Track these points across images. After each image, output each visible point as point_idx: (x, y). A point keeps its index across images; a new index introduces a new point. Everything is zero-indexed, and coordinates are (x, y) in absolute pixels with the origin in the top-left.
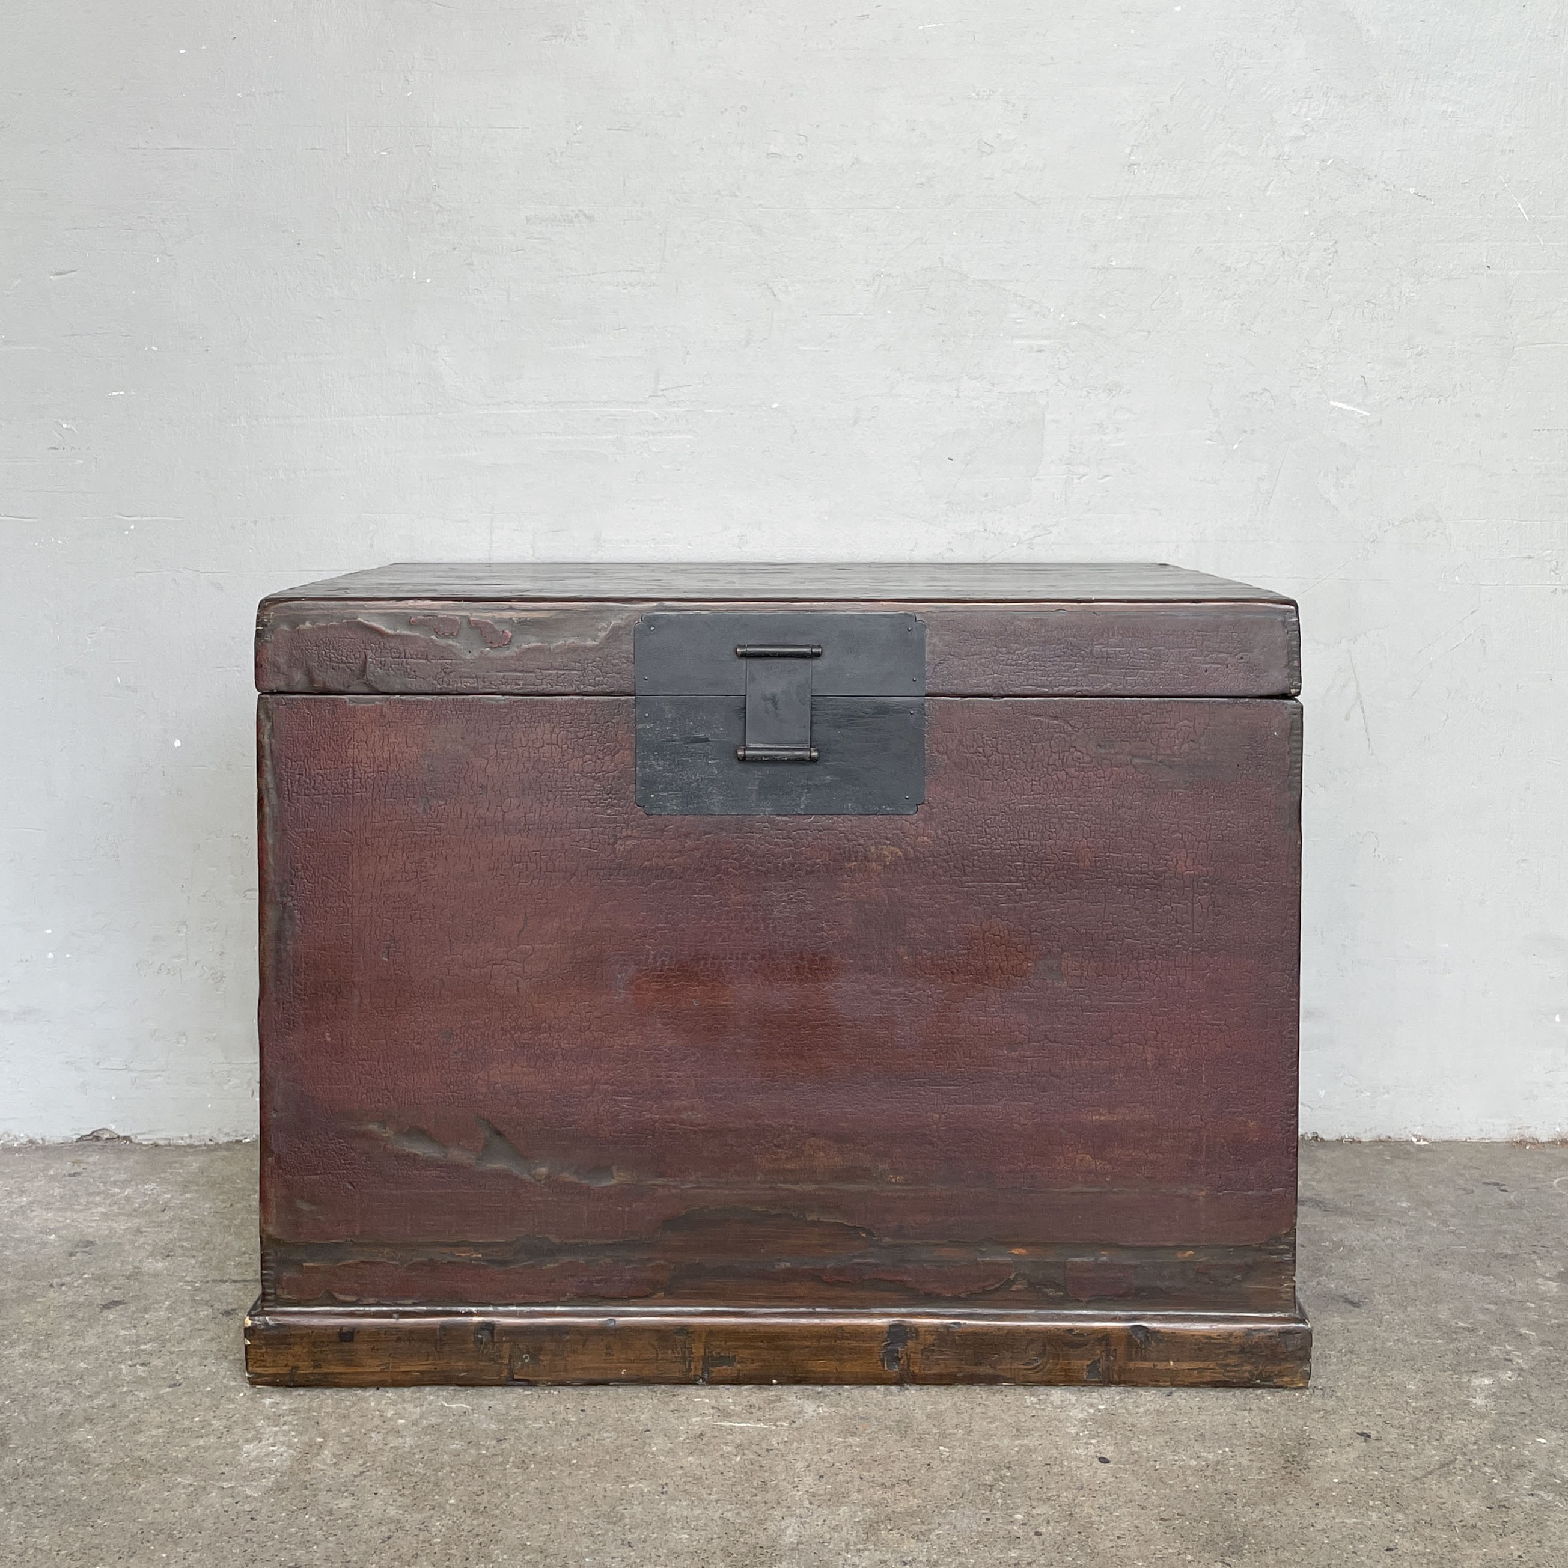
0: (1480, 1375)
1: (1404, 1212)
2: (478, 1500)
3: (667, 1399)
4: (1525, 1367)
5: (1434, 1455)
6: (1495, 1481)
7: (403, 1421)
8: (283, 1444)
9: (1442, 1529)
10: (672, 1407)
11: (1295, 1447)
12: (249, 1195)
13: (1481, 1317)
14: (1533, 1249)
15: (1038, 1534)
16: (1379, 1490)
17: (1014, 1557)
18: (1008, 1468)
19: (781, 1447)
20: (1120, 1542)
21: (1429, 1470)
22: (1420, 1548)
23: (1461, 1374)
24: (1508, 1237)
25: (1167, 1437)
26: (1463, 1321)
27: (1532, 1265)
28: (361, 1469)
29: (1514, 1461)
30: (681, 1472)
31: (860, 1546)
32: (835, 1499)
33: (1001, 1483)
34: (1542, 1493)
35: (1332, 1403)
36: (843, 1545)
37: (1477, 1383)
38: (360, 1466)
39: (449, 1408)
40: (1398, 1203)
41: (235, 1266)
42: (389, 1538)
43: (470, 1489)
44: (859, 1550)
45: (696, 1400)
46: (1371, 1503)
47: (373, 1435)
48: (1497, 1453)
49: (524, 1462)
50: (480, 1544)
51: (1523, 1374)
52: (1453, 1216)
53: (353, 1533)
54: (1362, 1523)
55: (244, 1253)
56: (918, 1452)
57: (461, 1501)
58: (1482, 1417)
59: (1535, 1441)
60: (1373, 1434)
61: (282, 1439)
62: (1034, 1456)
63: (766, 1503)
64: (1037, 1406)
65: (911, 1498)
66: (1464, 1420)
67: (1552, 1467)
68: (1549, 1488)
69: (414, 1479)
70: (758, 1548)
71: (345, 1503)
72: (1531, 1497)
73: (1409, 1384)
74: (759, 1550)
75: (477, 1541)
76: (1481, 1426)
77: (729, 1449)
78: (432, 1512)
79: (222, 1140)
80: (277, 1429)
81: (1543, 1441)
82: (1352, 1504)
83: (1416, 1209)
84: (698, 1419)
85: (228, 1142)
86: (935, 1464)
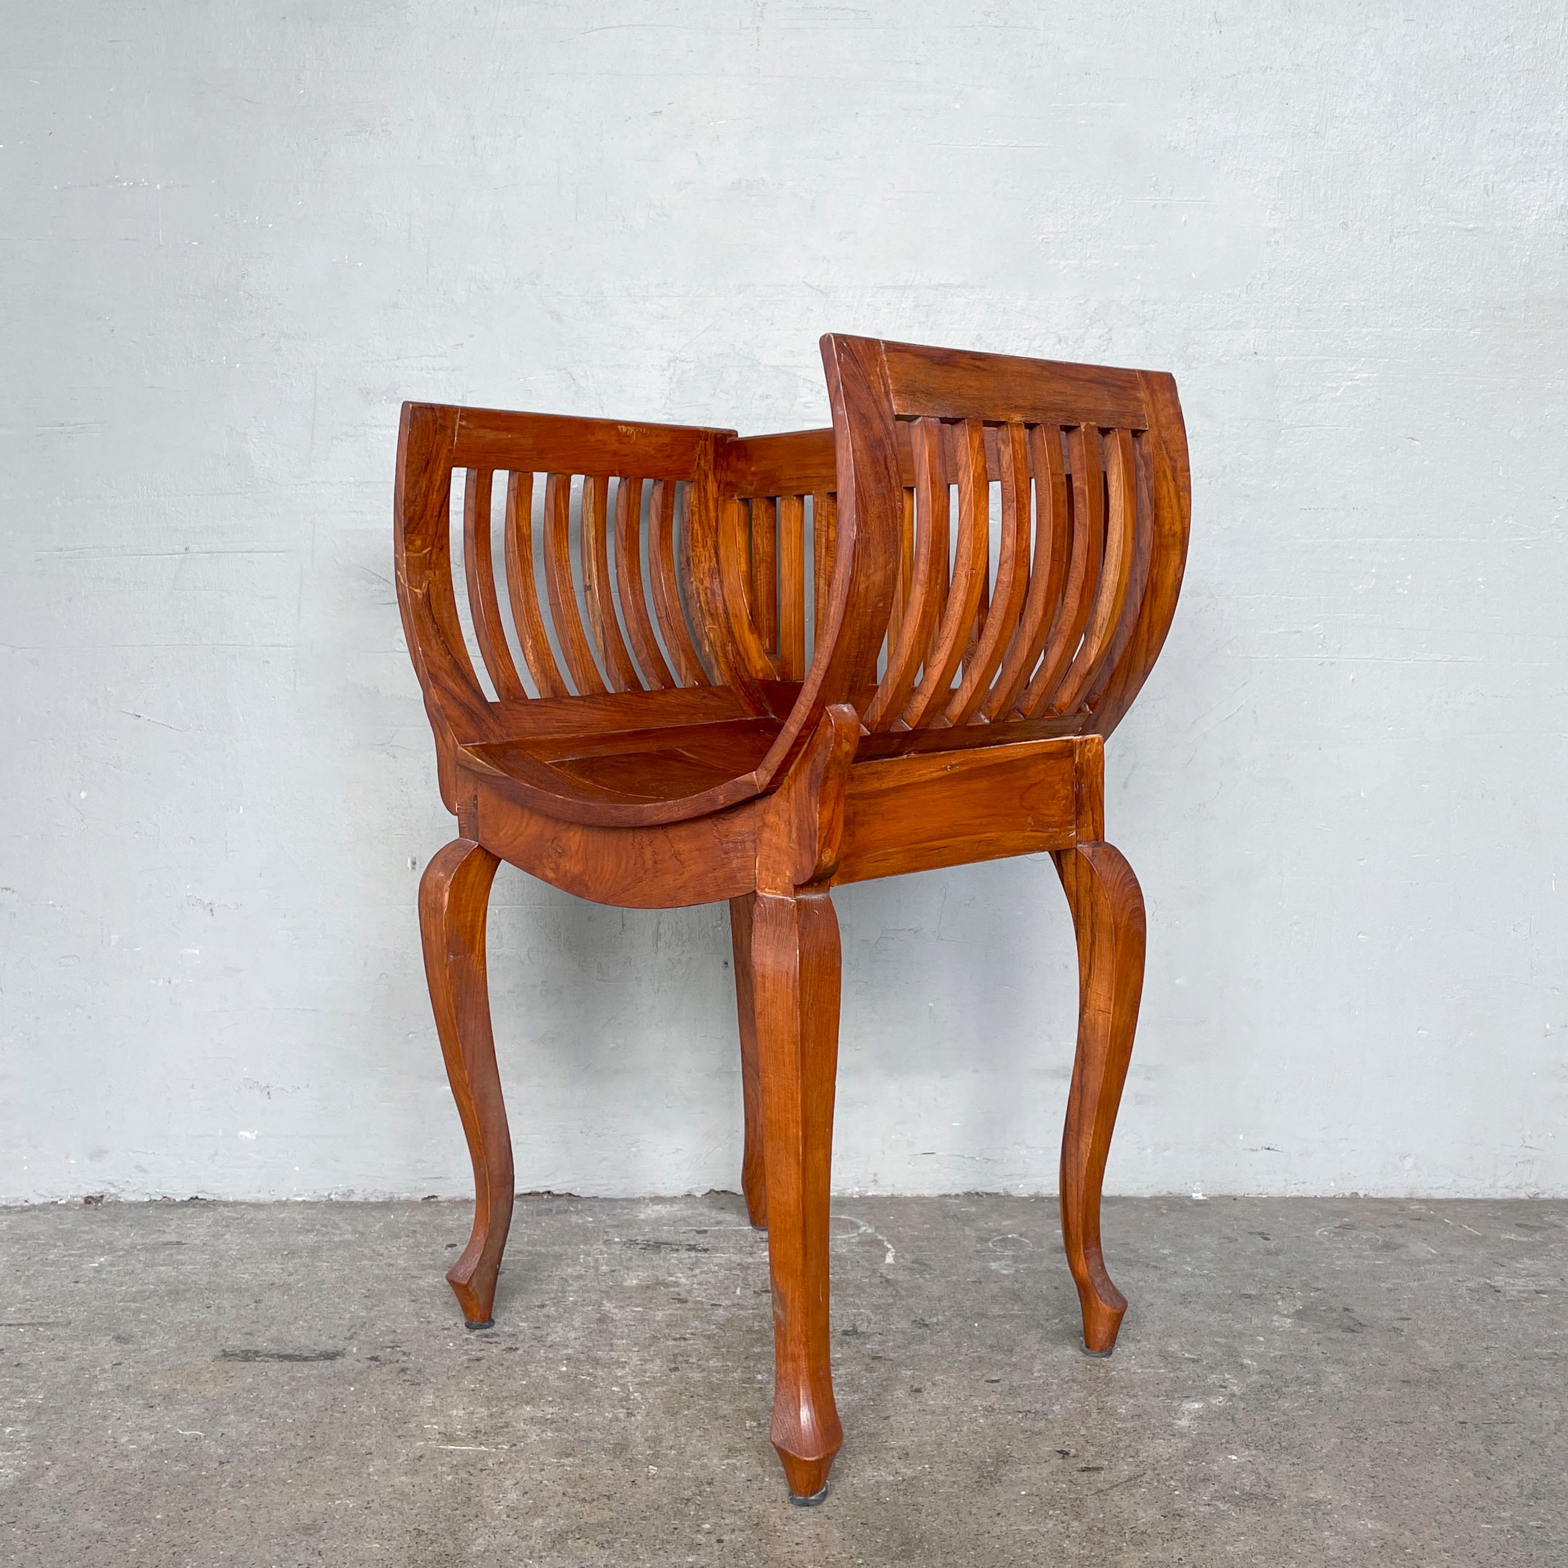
0: (1191, 1399)
1: (1164, 1258)
2: (185, 1515)
3: (396, 1426)
4: (1237, 1393)
5: (1126, 1469)
6: (1177, 1493)
7: (135, 1446)
8: (11, 1466)
9: (1112, 1535)
10: (400, 1432)
11: (993, 1464)
12: (48, 1250)
13: (1210, 1349)
14: (1278, 1290)
15: (720, 1541)
16: (1062, 1501)
17: (690, 1562)
18: (709, 1484)
19: (496, 1466)
20: (797, 1548)
21: (1116, 1483)
22: (1085, 1552)
23: (1173, 1398)
24: (1257, 1279)
25: (872, 1456)
26: (1188, 1351)
27: (1273, 1303)
28: (79, 1488)
29: (1201, 1476)
30: (390, 1489)
31: (544, 1554)
32: (532, 1512)
33: (698, 1497)
34: (1219, 1504)
35: (1041, 1424)
36: (528, 1552)
37: (1187, 1406)
38: (79, 1486)
39: (182, 1435)
40: (1161, 1251)
41: (15, 1312)
42: (87, 1548)
43: (180, 1505)
44: (541, 1557)
45: (426, 1426)
46: (1051, 1512)
47: (101, 1459)
48: (1186, 1469)
49: (240, 1481)
50: (174, 1553)
51: (1234, 1399)
52: (1209, 1261)
53: (54, 1544)
54: (1035, 1530)
55: (27, 1301)
56: (627, 1470)
57: (168, 1516)
58: (1182, 1436)
59: (1226, 1458)
60: (1073, 1451)
61: (11, 1462)
62: (738, 1473)
63: (464, 1516)
64: (756, 1429)
65: (606, 1511)
66: (1164, 1439)
67: (1235, 1480)
68: (1226, 1499)
69: (128, 1497)
70: (444, 1556)
71: (56, 1518)
72: (1207, 1507)
73: (1121, 1408)
74: (444, 1557)
75: (171, 1551)
76: (1179, 1445)
77: (444, 1469)
78: (137, 1525)
79: (38, 1201)
80: (9, 1453)
81: (1234, 1457)
82: (1033, 1513)
83: (1176, 1256)
84: (422, 1443)
85: (44, 1203)
86: (639, 1481)
